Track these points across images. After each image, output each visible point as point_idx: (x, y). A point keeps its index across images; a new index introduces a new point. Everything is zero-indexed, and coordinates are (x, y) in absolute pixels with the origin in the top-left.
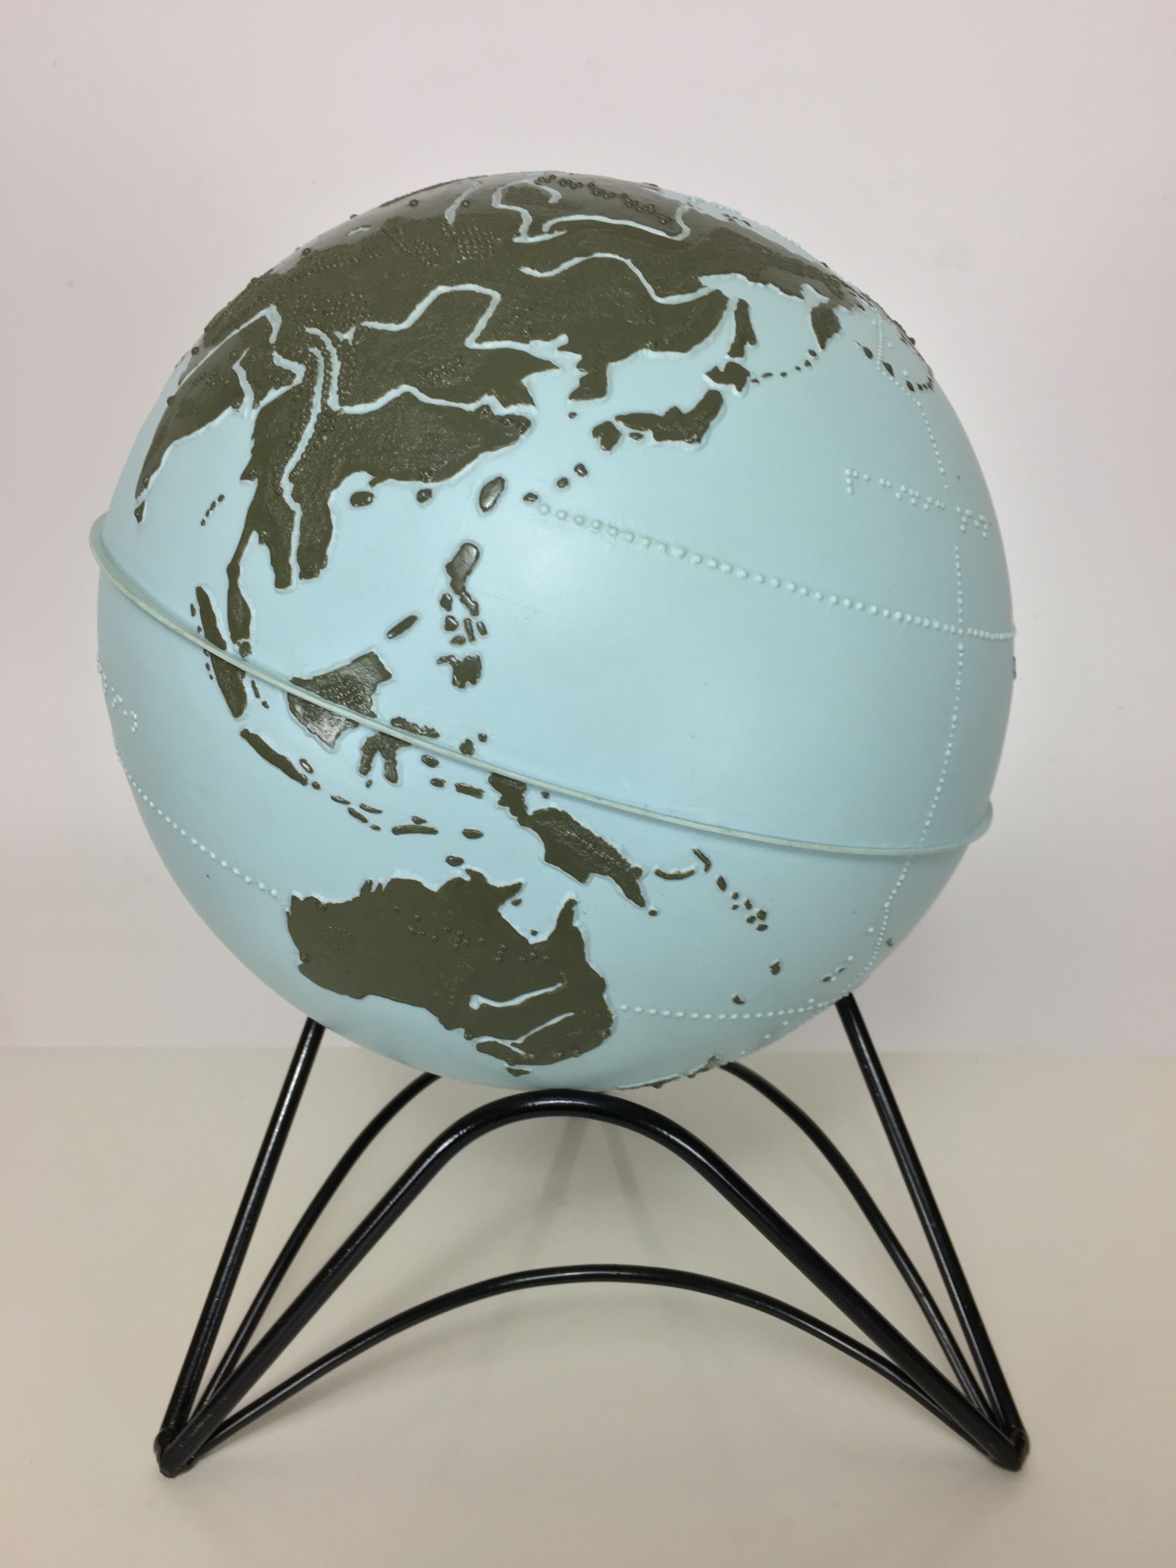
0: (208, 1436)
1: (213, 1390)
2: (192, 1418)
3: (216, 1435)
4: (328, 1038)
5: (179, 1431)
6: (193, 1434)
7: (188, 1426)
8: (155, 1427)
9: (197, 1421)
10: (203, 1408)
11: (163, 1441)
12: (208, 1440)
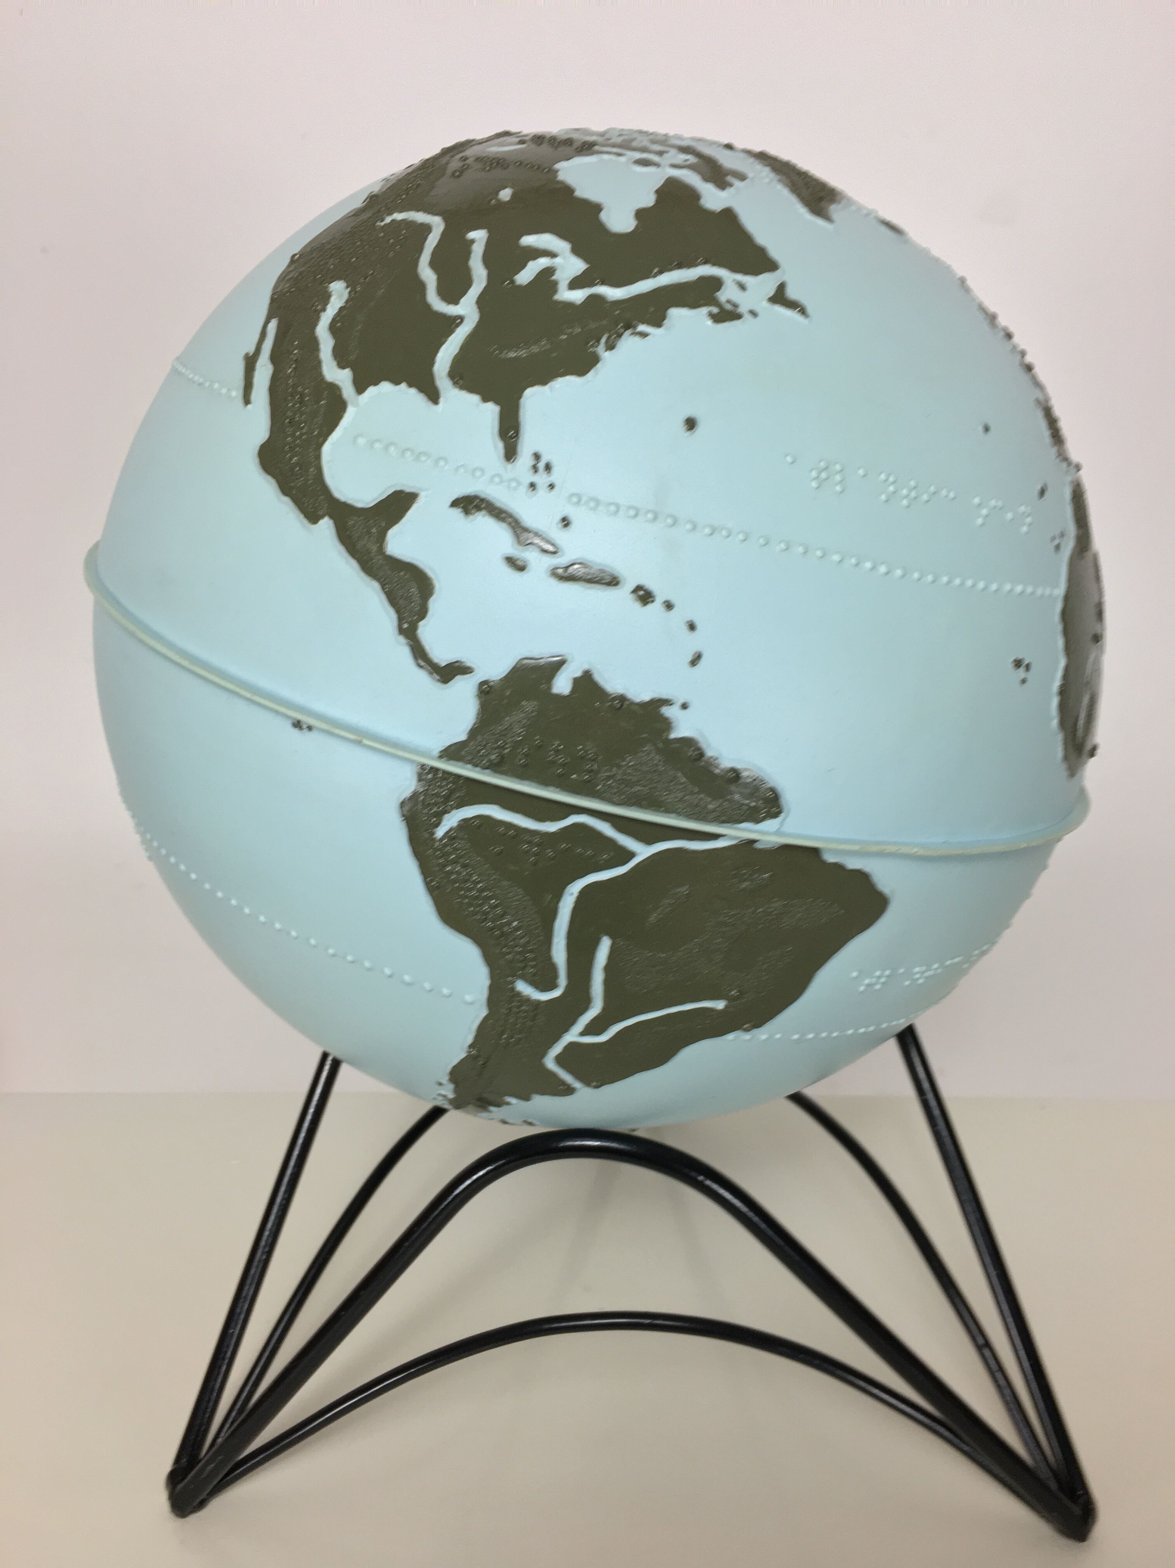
0: (220, 1477)
1: (227, 1426)
2: (205, 1456)
3: (228, 1476)
4: (345, 1071)
5: (192, 1470)
6: (204, 1476)
7: (200, 1465)
8: (166, 1464)
9: (208, 1463)
10: (216, 1447)
11: (175, 1478)
12: (221, 1480)
